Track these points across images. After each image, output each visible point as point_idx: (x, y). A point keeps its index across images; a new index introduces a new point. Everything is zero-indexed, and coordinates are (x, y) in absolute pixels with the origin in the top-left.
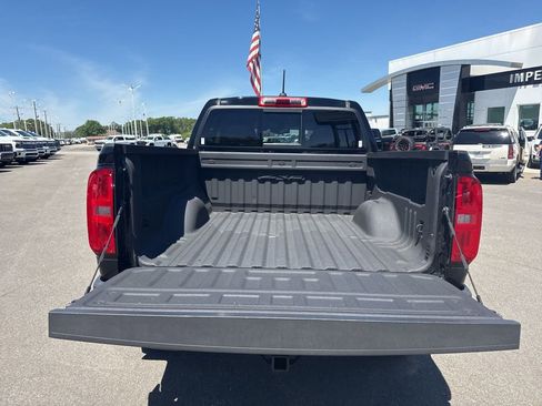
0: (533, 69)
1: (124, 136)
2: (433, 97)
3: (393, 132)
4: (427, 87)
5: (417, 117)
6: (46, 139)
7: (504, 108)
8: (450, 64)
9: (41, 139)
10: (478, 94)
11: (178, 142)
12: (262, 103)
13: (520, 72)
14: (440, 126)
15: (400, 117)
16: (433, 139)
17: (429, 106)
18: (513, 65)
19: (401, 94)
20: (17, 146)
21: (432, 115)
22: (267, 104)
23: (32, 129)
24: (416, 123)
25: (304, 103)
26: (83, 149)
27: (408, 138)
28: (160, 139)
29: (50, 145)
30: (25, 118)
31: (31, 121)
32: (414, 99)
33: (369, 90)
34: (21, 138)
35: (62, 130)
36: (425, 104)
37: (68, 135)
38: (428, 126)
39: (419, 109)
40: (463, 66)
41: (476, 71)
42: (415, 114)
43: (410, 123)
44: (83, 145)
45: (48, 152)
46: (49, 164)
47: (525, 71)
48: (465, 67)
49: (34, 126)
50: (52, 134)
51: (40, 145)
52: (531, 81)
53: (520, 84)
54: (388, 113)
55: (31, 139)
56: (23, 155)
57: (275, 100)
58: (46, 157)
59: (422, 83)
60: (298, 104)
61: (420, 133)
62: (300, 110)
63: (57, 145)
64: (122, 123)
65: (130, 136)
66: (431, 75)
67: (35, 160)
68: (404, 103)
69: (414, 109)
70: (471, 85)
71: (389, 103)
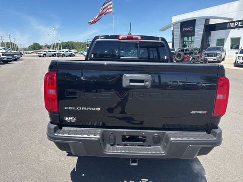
0: (238, 21)
1: (51, 50)
2: (192, 33)
3: (174, 50)
4: (189, 29)
5: (184, 43)
6: (15, 52)
7: (224, 39)
8: (200, 18)
9: (13, 51)
10: (213, 33)
11: (75, 53)
12: (120, 38)
13: (232, 22)
14: (195, 47)
15: (177, 43)
16: (192, 53)
17: (190, 38)
18: (229, 19)
19: (178, 32)
20: (3, 55)
21: (191, 42)
22: (123, 39)
23: (9, 47)
24: (184, 46)
25: (140, 38)
26: (32, 56)
27: (181, 53)
28: (67, 52)
29: (18, 54)
30: (5, 41)
31: (8, 43)
32: (184, 34)
33: (163, 30)
34: (4, 51)
35: (22, 47)
36: (188, 36)
37: (25, 49)
38: (190, 47)
39: (186, 39)
40: (206, 19)
41: (212, 22)
42: (184, 41)
43: (181, 45)
44: (32, 54)
45: (17, 58)
46: (17, 63)
47: (235, 22)
48: (207, 20)
49: (9, 45)
50: (18, 49)
51: (13, 54)
52: (237, 27)
53: (232, 28)
54: (171, 41)
55: (9, 52)
56: (5, 59)
57: (126, 36)
58: (16, 60)
59: (187, 27)
60: (137, 39)
61: (186, 50)
62: (138, 41)
63: (21, 54)
64: (50, 44)
65: (53, 50)
66: (191, 23)
67: (11, 61)
68: (179, 36)
69: (183, 39)
70: (210, 28)
71: (172, 36)
